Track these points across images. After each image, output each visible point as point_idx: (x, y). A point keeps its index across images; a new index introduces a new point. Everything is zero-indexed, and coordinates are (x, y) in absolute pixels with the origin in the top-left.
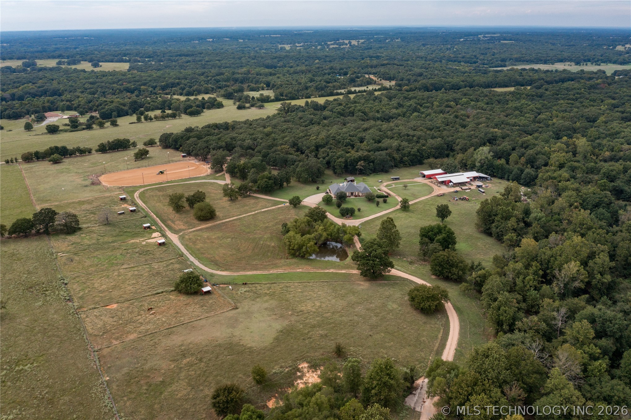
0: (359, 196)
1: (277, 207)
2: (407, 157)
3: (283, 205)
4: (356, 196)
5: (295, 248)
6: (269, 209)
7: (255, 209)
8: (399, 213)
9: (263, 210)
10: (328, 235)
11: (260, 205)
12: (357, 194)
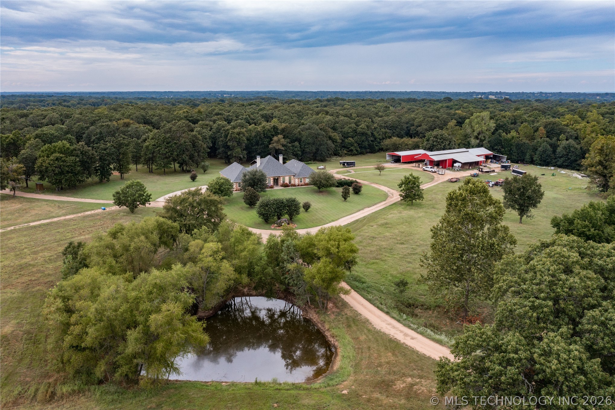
0: (294, 185)
1: (80, 215)
2: (352, 137)
3: (100, 211)
4: (285, 185)
5: (88, 341)
6: (55, 220)
7: (10, 222)
8: (400, 208)
9: (32, 224)
10: (238, 270)
11: (33, 212)
12: (287, 181)
